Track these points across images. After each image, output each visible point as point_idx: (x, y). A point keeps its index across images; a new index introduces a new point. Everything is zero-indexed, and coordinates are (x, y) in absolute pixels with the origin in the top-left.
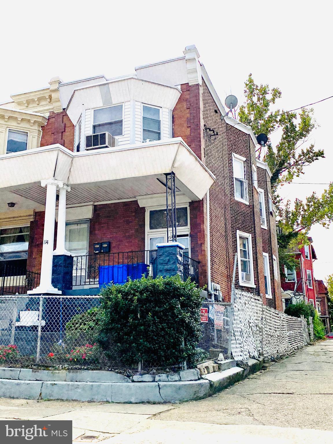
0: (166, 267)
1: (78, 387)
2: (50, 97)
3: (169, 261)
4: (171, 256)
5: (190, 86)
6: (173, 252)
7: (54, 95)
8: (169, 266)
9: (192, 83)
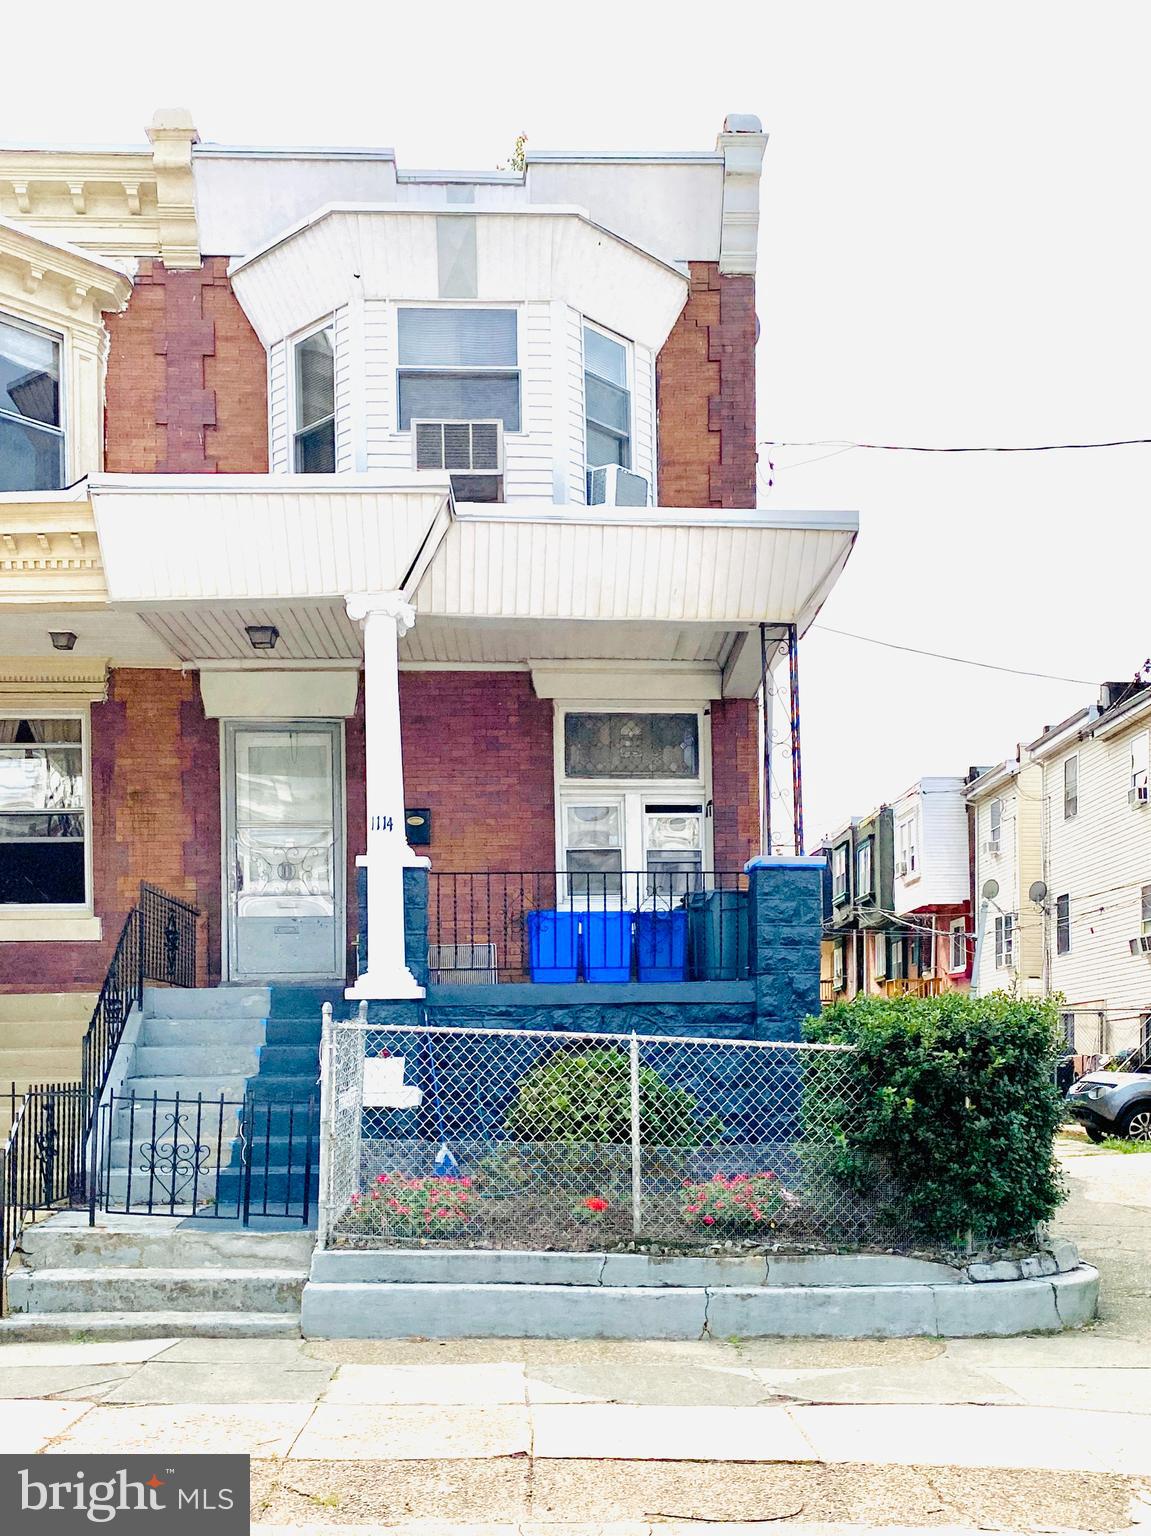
0: (786, 932)
1: (827, 1300)
2: (147, 194)
3: (797, 913)
4: (803, 900)
5: (722, 276)
6: (811, 887)
7: (168, 192)
8: (798, 930)
9: (731, 264)
